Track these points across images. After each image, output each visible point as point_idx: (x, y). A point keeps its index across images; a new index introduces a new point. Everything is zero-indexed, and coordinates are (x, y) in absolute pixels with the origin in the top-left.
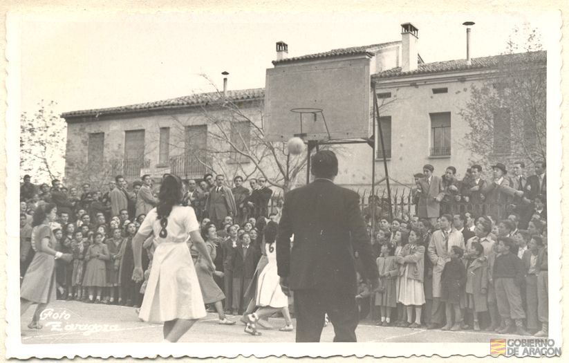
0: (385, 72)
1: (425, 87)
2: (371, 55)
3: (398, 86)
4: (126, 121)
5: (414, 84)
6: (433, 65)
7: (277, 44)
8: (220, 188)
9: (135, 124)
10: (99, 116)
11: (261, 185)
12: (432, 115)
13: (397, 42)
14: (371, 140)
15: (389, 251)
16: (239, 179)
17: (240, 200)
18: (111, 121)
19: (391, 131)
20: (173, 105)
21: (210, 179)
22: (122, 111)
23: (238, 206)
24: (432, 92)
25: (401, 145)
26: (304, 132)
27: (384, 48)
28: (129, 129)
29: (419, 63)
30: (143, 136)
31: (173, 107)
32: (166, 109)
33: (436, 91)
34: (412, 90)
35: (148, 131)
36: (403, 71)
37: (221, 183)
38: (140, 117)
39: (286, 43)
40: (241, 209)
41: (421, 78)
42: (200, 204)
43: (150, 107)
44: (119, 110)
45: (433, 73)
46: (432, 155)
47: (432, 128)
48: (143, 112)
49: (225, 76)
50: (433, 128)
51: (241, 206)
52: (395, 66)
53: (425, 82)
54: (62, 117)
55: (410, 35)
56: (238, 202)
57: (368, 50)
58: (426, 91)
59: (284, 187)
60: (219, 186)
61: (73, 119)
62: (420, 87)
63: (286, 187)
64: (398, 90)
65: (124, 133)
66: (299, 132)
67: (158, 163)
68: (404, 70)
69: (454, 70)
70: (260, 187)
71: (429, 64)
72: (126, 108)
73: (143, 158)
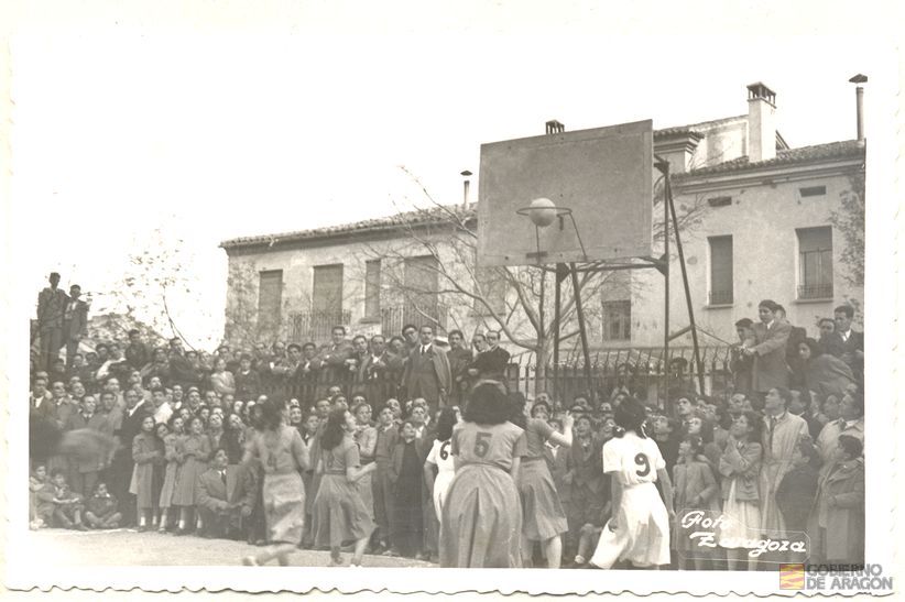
0: (722, 164)
1: (789, 186)
2: (698, 136)
3: (744, 185)
4: (316, 250)
5: (769, 182)
6: (804, 151)
7: (547, 124)
8: (427, 347)
9: (329, 256)
10: (275, 244)
11: (490, 344)
12: (801, 233)
13: (742, 117)
14: (663, 262)
15: (693, 452)
16: (457, 336)
17: (457, 369)
18: (292, 252)
19: (731, 261)
20: (386, 224)
21: (411, 333)
22: (308, 236)
23: (454, 380)
24: (799, 194)
25: (750, 282)
26: (542, 249)
27: (720, 126)
28: (319, 264)
29: (778, 148)
30: (341, 274)
31: (386, 228)
32: (374, 232)
33: (806, 193)
34: (765, 192)
35: (348, 267)
36: (751, 161)
37: (427, 338)
38: (335, 244)
39: (561, 123)
40: (459, 384)
41: (779, 172)
42: (392, 377)
43: (351, 229)
44: (304, 235)
45: (799, 162)
46: (800, 297)
47: (801, 252)
48: (341, 236)
49: (467, 178)
50: (803, 253)
51: (459, 379)
52: (740, 155)
53: (788, 178)
54: (221, 246)
55: (762, 103)
56: (455, 372)
57: (692, 130)
58: (789, 192)
59: (538, 349)
60: (427, 344)
61: (236, 249)
62: (779, 187)
63: (541, 348)
64: (742, 192)
65: (312, 271)
66: (535, 250)
67: (363, 316)
68: (753, 160)
69: (836, 157)
70: (489, 348)
71: (797, 150)
72: (315, 232)
73: (341, 309)
